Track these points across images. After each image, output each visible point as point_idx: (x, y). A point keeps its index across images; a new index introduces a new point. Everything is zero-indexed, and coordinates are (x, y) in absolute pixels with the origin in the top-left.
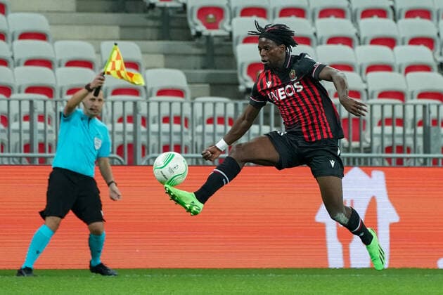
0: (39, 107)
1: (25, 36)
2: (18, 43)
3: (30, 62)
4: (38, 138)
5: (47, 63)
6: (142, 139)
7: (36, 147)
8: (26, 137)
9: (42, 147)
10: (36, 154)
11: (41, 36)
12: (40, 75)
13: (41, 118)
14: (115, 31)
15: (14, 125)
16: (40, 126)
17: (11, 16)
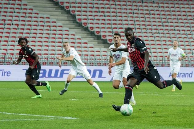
0: (92, 58)
1: (90, 47)
2: (89, 48)
3: (91, 51)
4: (92, 62)
5: (93, 51)
6: (107, 63)
7: (92, 63)
8: (90, 62)
9: (93, 63)
10: (92, 64)
11: (93, 47)
12: (92, 53)
13: (92, 59)
14: (103, 47)
15: (88, 60)
16: (92, 60)
17: (88, 44)
